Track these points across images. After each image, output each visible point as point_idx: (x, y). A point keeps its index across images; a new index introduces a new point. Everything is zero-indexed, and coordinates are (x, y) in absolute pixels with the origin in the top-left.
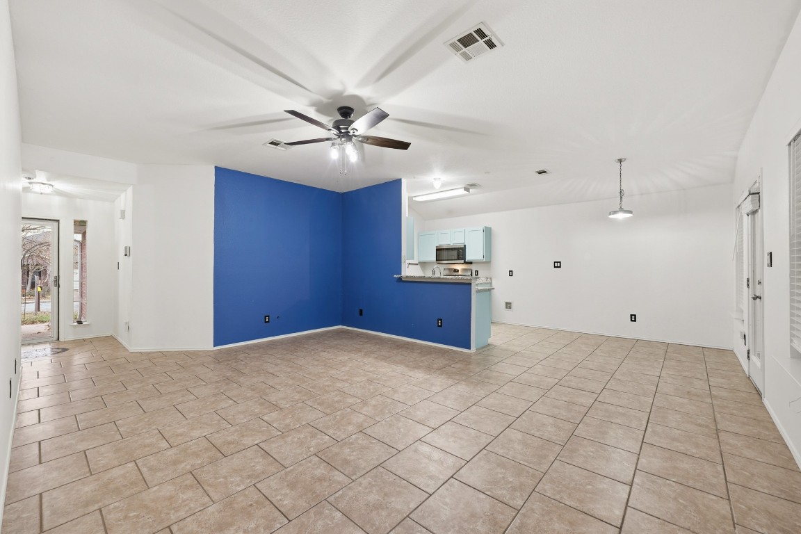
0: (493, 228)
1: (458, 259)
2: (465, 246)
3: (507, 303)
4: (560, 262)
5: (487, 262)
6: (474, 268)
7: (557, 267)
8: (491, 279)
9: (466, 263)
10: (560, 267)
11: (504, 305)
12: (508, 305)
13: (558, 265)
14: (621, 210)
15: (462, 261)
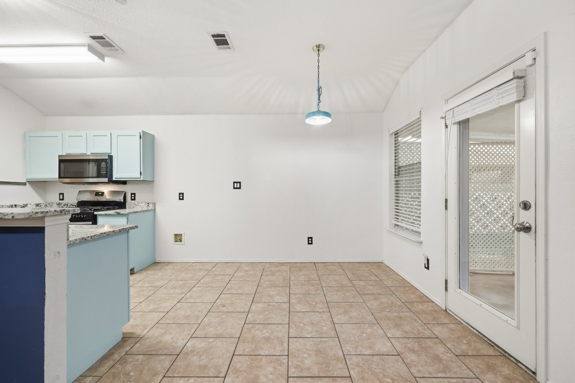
0: (155, 135)
1: (99, 175)
2: (111, 157)
3: (176, 235)
4: (240, 183)
5: (147, 183)
6: (129, 189)
7: (237, 188)
8: (154, 204)
9: (111, 181)
10: (240, 188)
11: (172, 238)
12: (178, 238)
13: (237, 185)
14: (319, 112)
15: (106, 180)
